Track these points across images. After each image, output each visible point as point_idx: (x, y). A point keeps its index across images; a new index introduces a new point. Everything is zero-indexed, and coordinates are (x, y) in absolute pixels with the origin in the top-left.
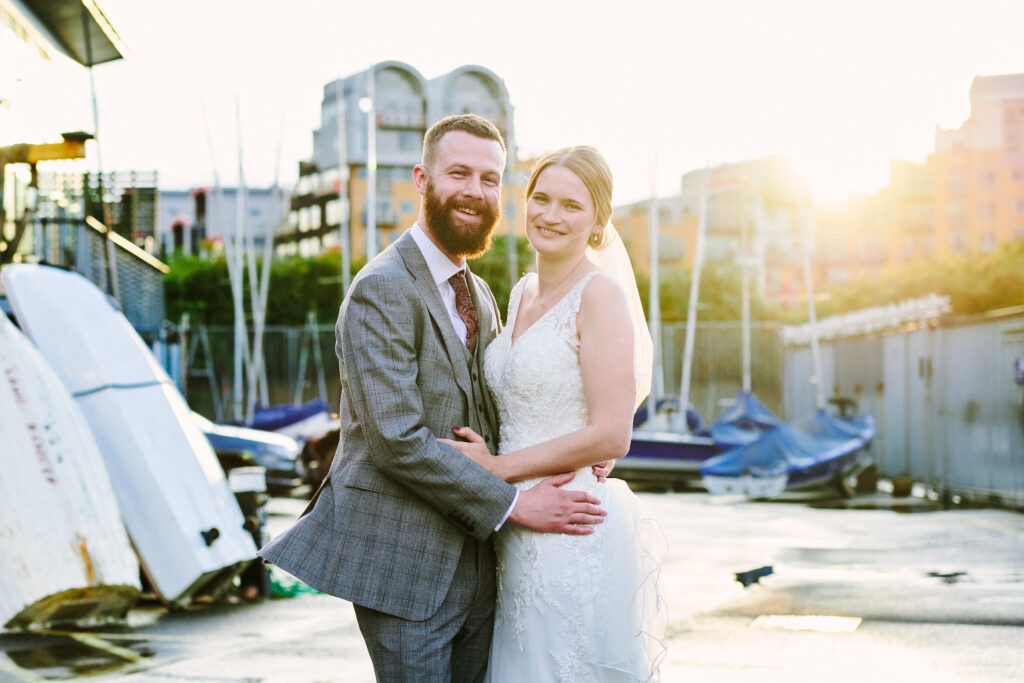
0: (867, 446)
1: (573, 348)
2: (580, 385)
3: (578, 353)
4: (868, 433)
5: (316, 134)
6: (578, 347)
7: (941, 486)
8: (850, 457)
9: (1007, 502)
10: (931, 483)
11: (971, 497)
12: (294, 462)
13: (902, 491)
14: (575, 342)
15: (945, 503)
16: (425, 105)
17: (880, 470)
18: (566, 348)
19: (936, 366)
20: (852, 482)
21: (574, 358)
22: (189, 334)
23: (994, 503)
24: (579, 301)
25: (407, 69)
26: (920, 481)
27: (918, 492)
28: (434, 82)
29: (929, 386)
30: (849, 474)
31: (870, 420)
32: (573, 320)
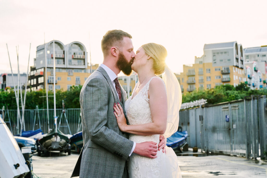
0: (186, 139)
1: (148, 102)
2: (150, 113)
3: (149, 103)
4: (186, 135)
5: (35, 60)
6: (149, 101)
7: (206, 149)
8: (181, 142)
9: (224, 153)
10: (203, 148)
11: (215, 152)
12: (34, 145)
13: (195, 151)
14: (148, 99)
15: (207, 154)
16: (64, 52)
17: (189, 145)
18: (145, 102)
19: (204, 117)
20: (182, 148)
21: (148, 105)
22: (4, 111)
23: (221, 153)
24: (149, 86)
25: (59, 42)
26: (200, 148)
27: (199, 151)
28: (66, 45)
29: (202, 123)
30: (181, 146)
31: (186, 132)
32: (147, 92)
